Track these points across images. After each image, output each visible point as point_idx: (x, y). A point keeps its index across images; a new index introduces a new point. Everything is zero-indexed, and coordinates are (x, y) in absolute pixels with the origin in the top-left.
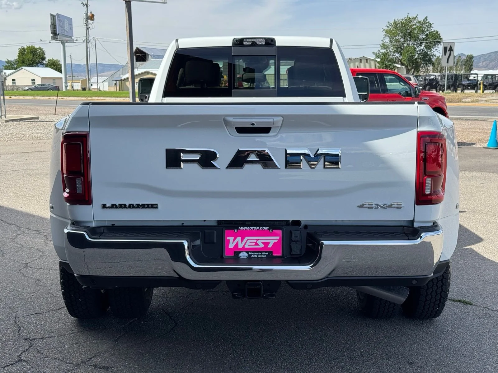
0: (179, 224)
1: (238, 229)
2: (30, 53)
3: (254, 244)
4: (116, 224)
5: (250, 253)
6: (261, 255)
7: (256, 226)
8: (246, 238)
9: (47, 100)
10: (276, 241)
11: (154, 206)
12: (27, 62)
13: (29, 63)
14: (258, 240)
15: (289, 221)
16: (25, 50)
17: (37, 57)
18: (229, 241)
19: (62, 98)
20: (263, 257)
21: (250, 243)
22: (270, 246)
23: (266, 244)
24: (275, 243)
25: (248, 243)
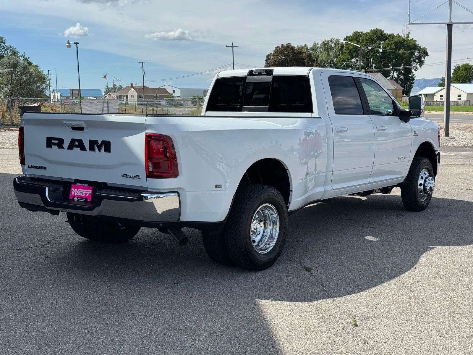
0: (60, 180)
1: (76, 184)
2: (464, 71)
3: (81, 193)
4: (40, 177)
5: (78, 198)
6: (82, 200)
7: (83, 184)
8: (79, 190)
9: (440, 114)
10: (90, 193)
11: (44, 168)
12: (460, 79)
13: (462, 80)
14: (83, 191)
15: (102, 182)
16: (460, 68)
17: (470, 73)
18: (72, 190)
19: (453, 112)
20: (83, 201)
21: (80, 193)
22: (87, 195)
23: (86, 194)
24: (89, 194)
25: (79, 193)
